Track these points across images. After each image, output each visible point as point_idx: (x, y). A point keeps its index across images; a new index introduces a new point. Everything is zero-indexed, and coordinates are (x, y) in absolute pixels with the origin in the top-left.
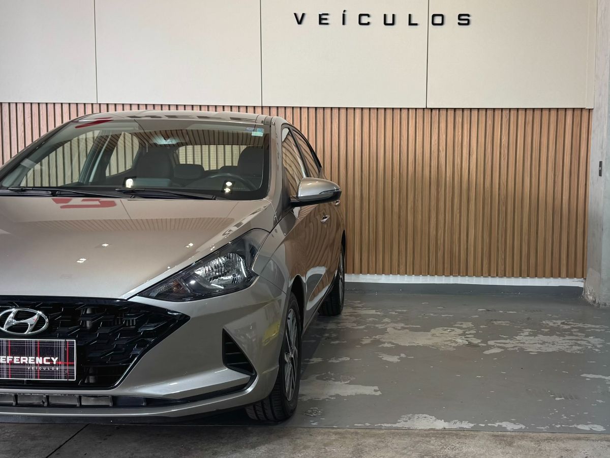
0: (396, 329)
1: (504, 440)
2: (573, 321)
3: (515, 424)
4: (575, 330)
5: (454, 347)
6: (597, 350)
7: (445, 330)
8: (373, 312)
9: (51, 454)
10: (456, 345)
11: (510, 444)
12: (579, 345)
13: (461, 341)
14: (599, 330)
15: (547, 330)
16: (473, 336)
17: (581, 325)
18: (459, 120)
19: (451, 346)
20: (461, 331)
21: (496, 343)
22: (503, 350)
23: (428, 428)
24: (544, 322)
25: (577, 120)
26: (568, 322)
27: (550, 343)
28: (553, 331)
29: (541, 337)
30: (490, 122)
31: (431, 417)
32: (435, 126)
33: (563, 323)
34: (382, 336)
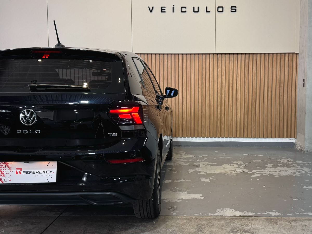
0: (205, 165)
1: (272, 221)
2: (292, 160)
3: (275, 213)
4: (295, 164)
5: (236, 174)
6: (308, 174)
7: (229, 165)
8: (191, 156)
9: (43, 232)
10: (237, 173)
11: (276, 223)
12: (299, 172)
13: (239, 171)
14: (307, 164)
15: (281, 164)
16: (244, 168)
17: (297, 162)
18: (231, 60)
19: (234, 173)
20: (237, 166)
21: (257, 171)
22: (261, 175)
23: (232, 215)
24: (278, 160)
25: (291, 58)
26: (290, 160)
27: (284, 171)
28: (284, 165)
29: (278, 168)
30: (247, 60)
31: (232, 210)
32: (220, 62)
33: (288, 161)
34: (198, 169)
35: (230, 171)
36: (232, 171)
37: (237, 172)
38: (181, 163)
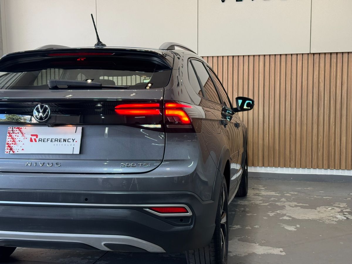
0: (291, 206)
5: (336, 221)
7: (327, 208)
13: (340, 217)
16: (349, 213)
18: (334, 61)
19: (333, 220)
20: (339, 210)
32: (316, 65)
34: (281, 211)
35: (328, 216)
36: (330, 216)
37: (338, 219)
38: (258, 202)
